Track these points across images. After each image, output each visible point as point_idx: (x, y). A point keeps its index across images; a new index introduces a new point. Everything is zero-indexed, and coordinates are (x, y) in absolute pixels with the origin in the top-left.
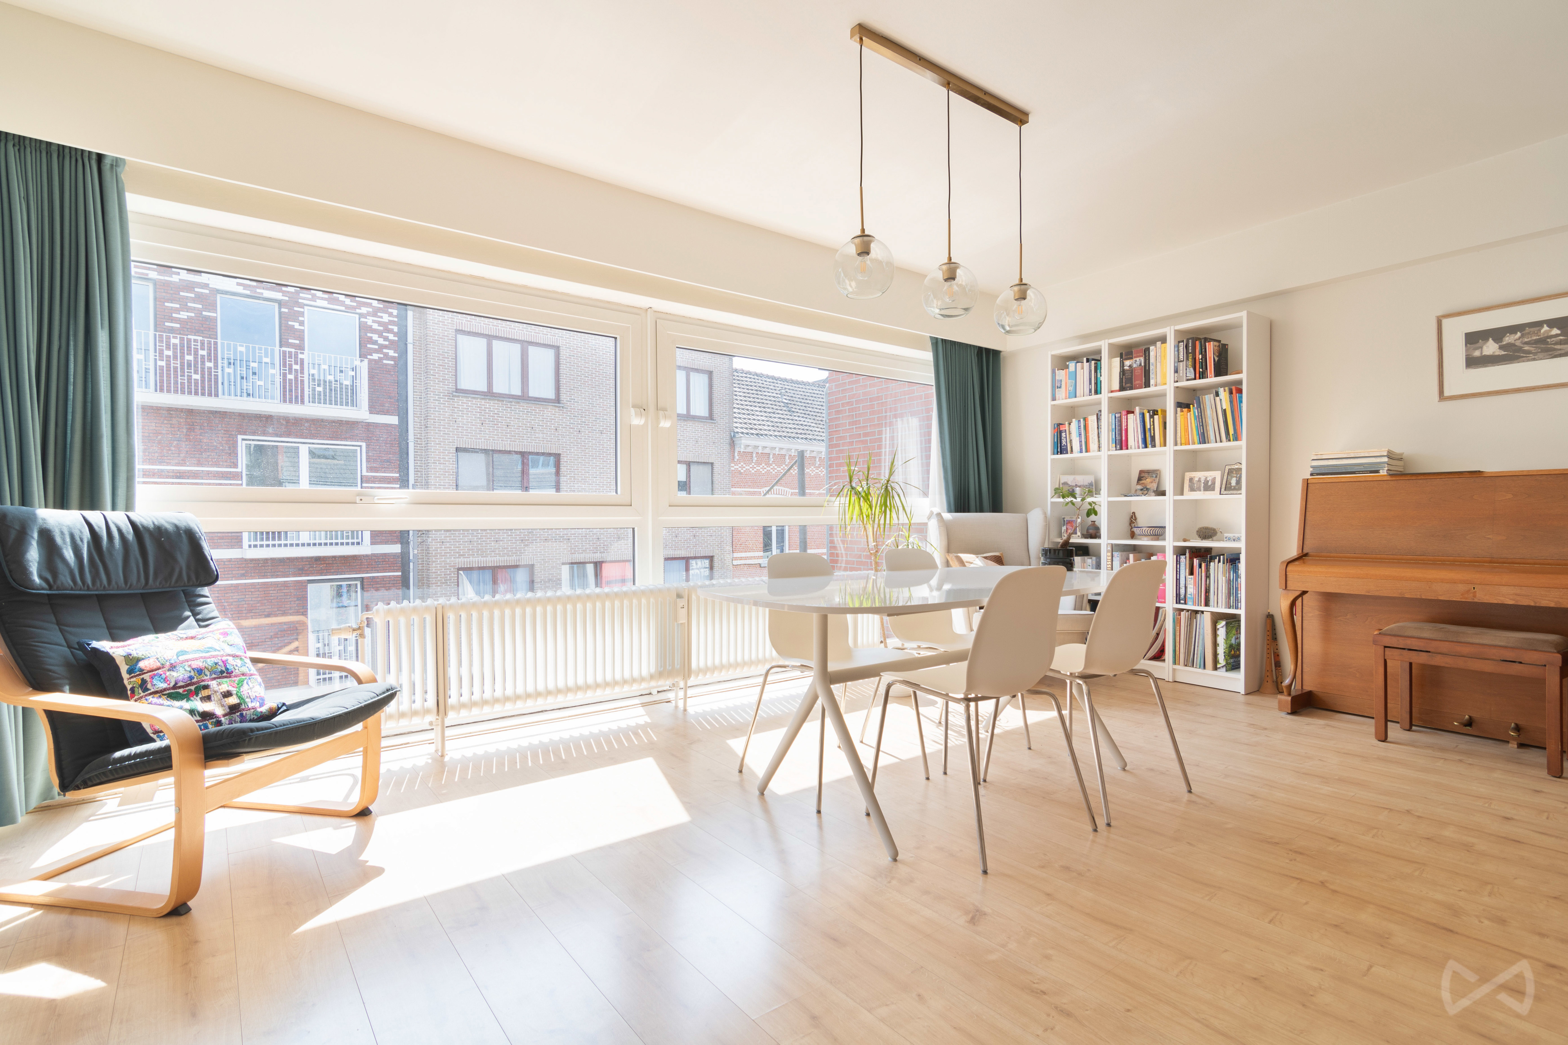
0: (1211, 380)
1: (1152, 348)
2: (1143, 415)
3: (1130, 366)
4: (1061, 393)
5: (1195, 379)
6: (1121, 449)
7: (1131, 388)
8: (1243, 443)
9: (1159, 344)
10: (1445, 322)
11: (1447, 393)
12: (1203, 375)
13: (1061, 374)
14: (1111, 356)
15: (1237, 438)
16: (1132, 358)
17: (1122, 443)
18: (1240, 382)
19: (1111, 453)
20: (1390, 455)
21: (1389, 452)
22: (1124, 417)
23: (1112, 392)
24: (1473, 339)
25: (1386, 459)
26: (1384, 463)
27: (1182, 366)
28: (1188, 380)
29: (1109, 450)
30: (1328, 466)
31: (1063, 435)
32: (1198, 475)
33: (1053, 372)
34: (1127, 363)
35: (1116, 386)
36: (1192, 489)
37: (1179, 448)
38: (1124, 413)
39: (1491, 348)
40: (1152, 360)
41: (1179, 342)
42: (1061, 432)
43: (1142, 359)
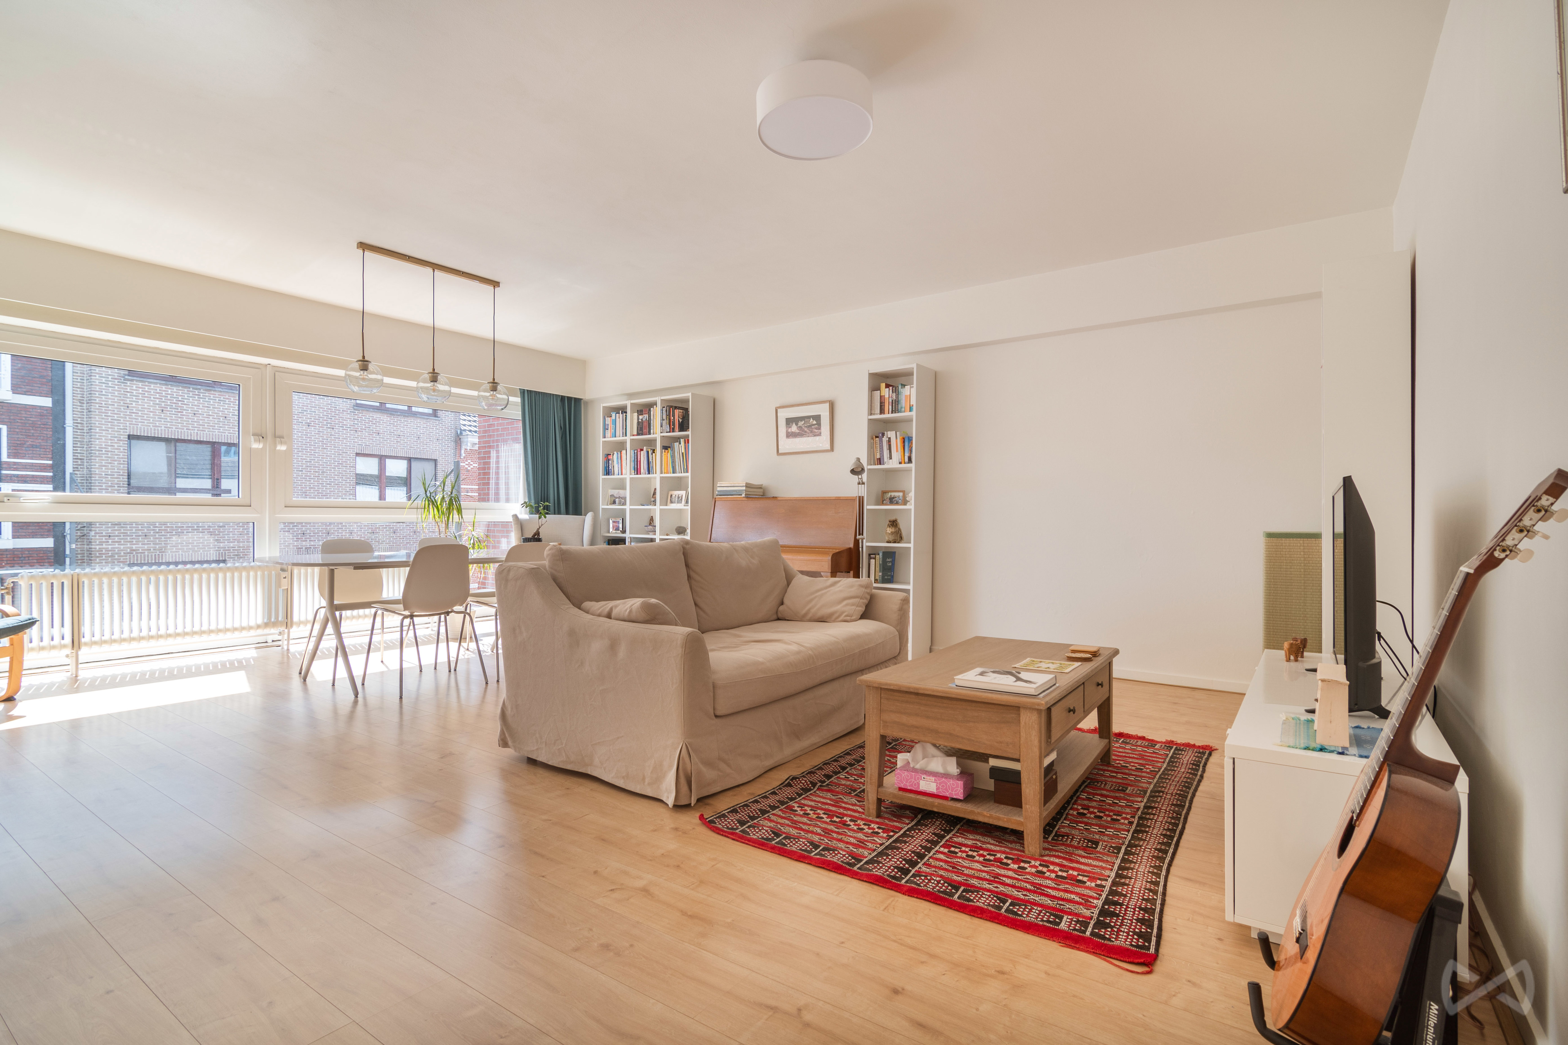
0: (677, 434)
1: (652, 409)
2: (648, 452)
3: (642, 419)
4: (608, 433)
5: (670, 432)
6: (637, 474)
7: (642, 435)
8: (689, 474)
9: (655, 406)
10: (779, 410)
11: (780, 452)
12: (673, 431)
13: (608, 420)
14: (632, 412)
15: (687, 472)
16: (642, 415)
17: (637, 471)
18: (688, 436)
19: (631, 476)
20: (748, 486)
21: (746, 483)
22: (639, 453)
23: (633, 435)
24: (789, 421)
25: (744, 488)
26: (742, 490)
27: (664, 422)
28: (667, 432)
29: (631, 474)
30: (724, 491)
31: (610, 461)
32: (676, 493)
33: (604, 419)
34: (641, 417)
35: (635, 433)
36: (671, 502)
37: (663, 475)
38: (639, 450)
39: (794, 428)
40: (652, 417)
41: (663, 407)
42: (609, 460)
43: (647, 415)
